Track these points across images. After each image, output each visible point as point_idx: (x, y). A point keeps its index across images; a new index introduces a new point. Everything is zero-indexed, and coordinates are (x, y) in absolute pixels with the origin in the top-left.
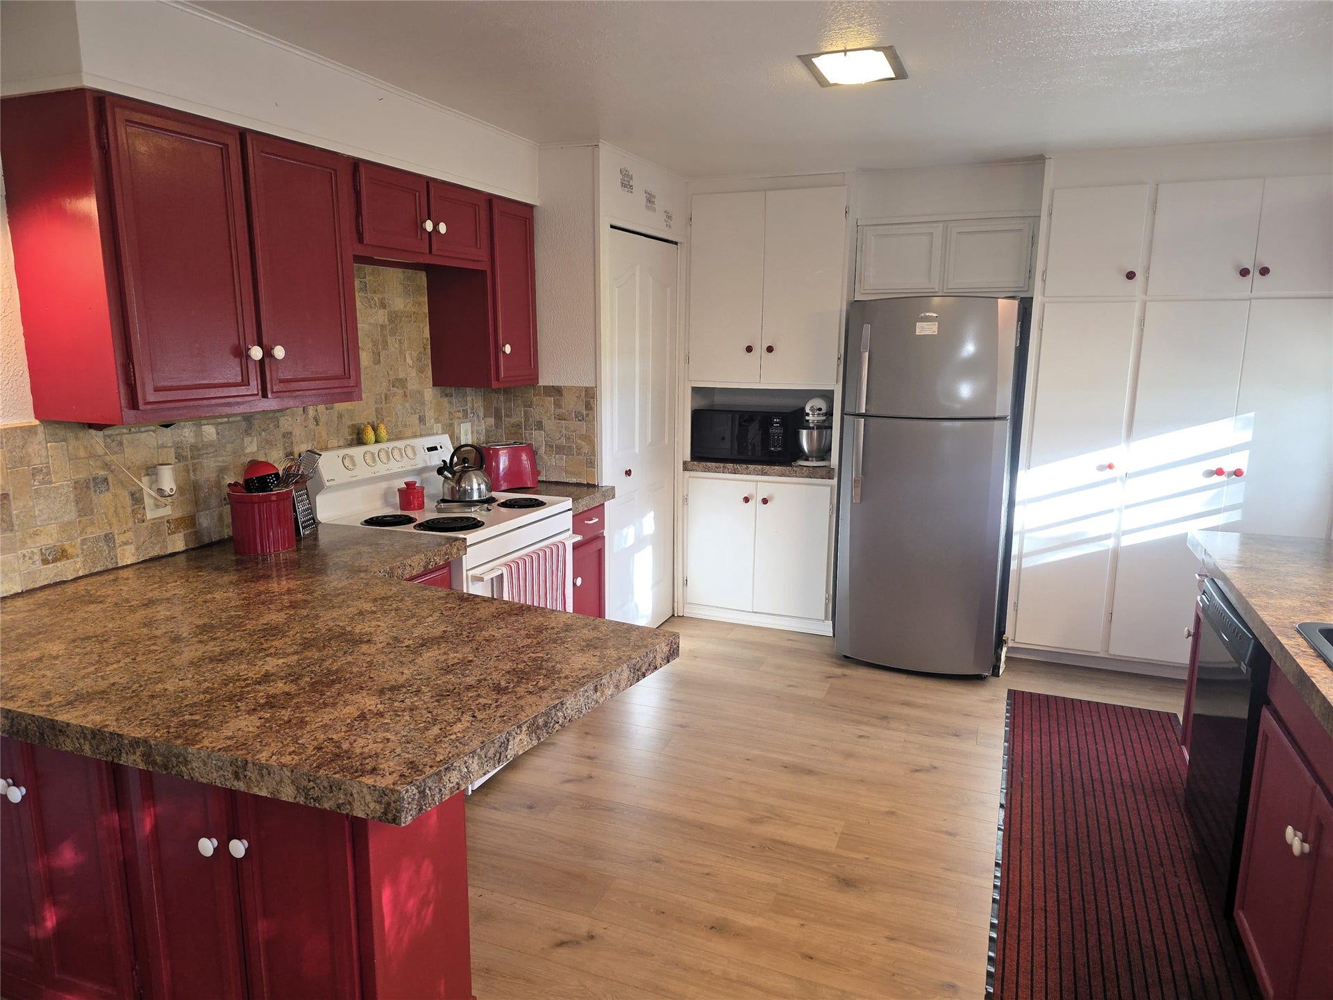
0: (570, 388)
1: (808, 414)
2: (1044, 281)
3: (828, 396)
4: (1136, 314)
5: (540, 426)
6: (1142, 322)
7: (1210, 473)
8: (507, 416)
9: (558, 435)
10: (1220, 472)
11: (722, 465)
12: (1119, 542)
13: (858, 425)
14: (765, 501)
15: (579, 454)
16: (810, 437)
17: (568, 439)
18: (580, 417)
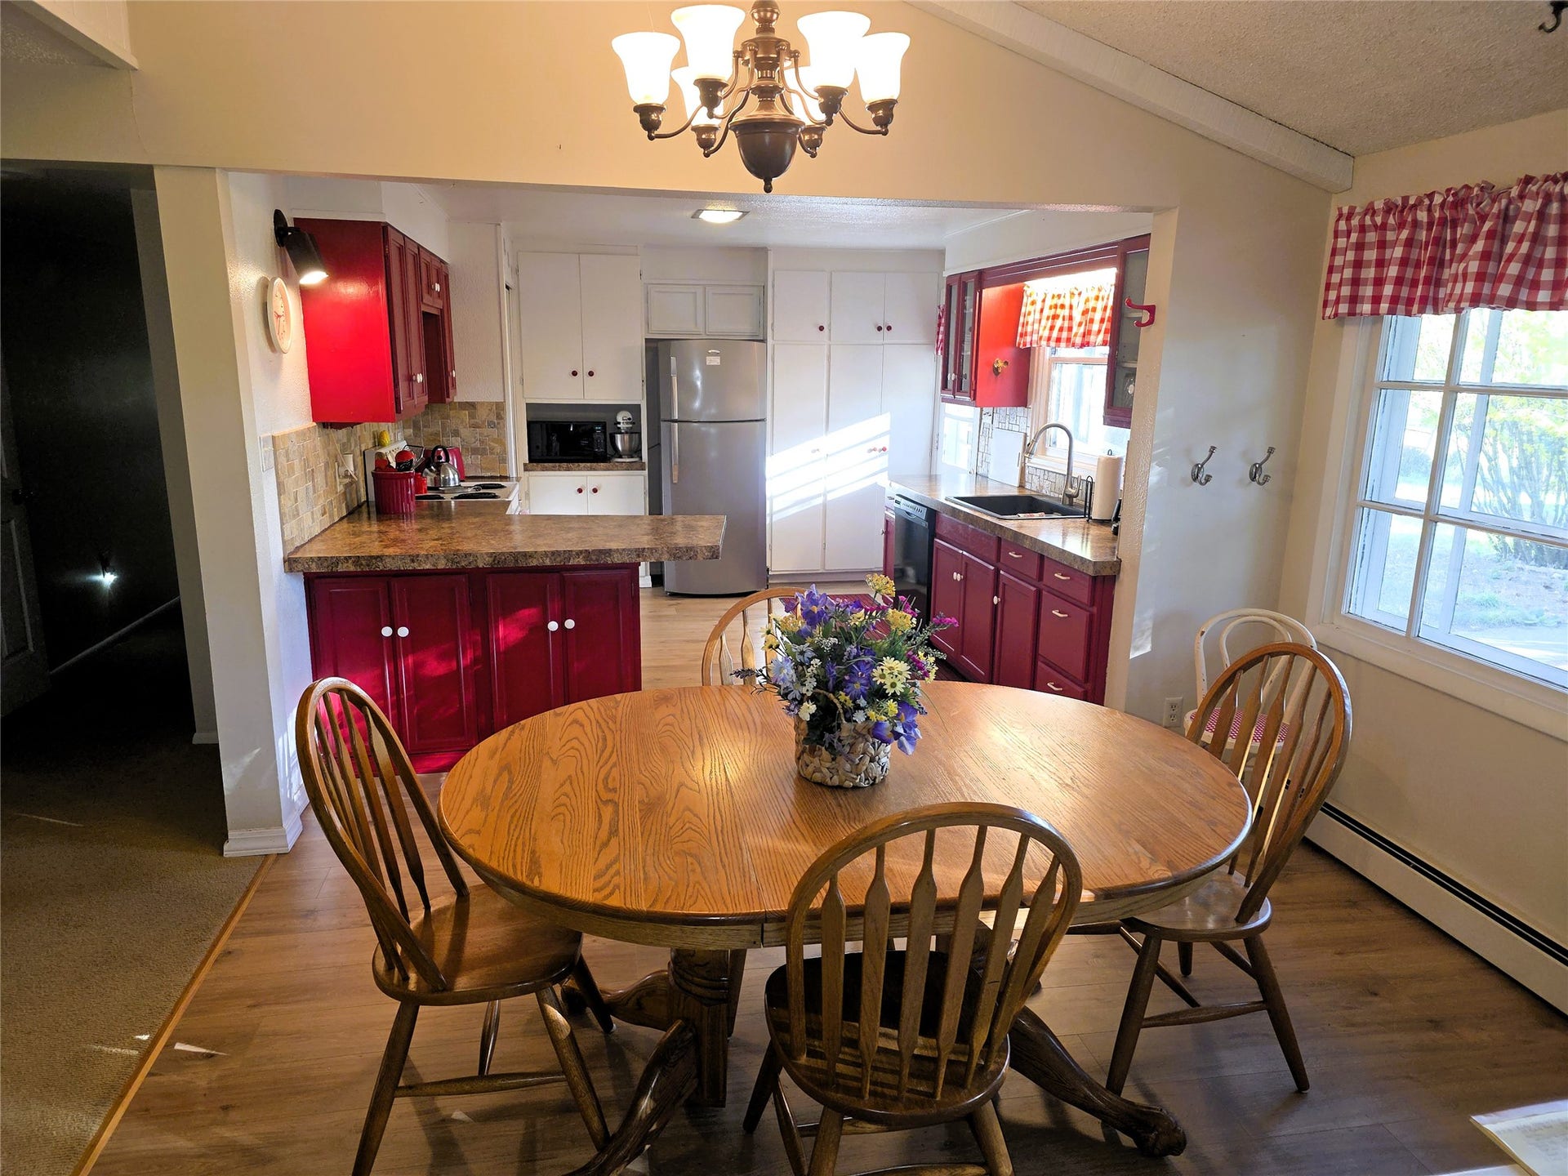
0: (483, 403)
1: (619, 423)
2: (773, 330)
3: (635, 409)
4: (826, 351)
5: (456, 433)
6: (829, 357)
7: (871, 451)
8: (425, 427)
9: (473, 440)
10: (874, 450)
11: (557, 464)
12: (826, 499)
13: (674, 428)
14: (595, 491)
15: (492, 453)
16: (623, 440)
17: (482, 442)
18: (492, 425)
